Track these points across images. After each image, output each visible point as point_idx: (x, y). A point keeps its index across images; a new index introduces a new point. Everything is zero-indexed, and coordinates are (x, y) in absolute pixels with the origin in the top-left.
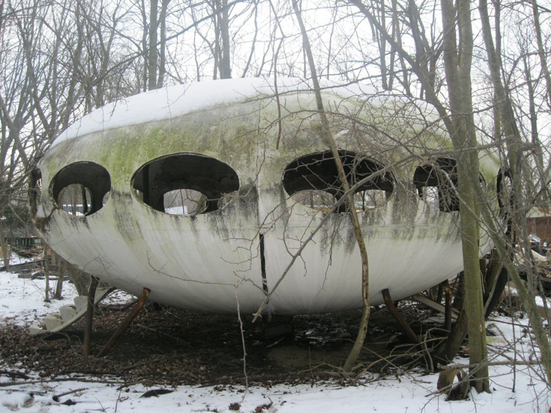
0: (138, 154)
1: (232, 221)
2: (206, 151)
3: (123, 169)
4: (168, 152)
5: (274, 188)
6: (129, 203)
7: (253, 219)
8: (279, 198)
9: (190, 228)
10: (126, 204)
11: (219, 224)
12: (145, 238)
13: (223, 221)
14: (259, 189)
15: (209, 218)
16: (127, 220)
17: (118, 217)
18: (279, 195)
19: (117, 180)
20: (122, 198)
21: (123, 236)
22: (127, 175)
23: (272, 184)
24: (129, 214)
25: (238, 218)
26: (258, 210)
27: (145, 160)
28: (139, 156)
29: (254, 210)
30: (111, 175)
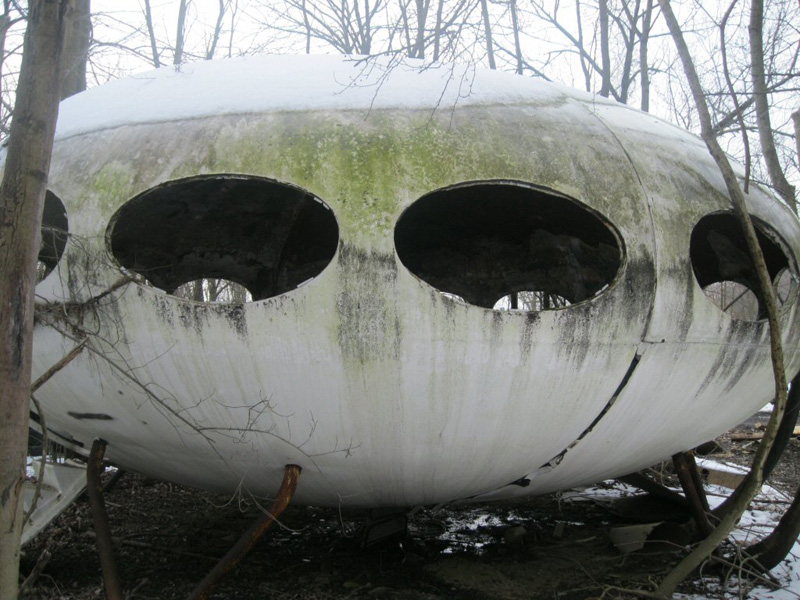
0: (402, 172)
1: (603, 326)
2: (556, 182)
3: (371, 201)
4: (475, 174)
5: (680, 267)
6: (387, 278)
7: (638, 325)
8: (685, 288)
9: (518, 339)
10: (380, 279)
11: (578, 333)
12: (403, 359)
13: (588, 327)
14: (658, 269)
15: (564, 320)
16: (373, 315)
17: (348, 308)
18: (685, 281)
19: (356, 224)
20: (370, 266)
21: (345, 351)
22: (385, 214)
23: (677, 259)
24: (382, 302)
25: (614, 322)
26: (652, 308)
27: (427, 188)
28: (407, 177)
29: (644, 307)
30: (337, 213)
